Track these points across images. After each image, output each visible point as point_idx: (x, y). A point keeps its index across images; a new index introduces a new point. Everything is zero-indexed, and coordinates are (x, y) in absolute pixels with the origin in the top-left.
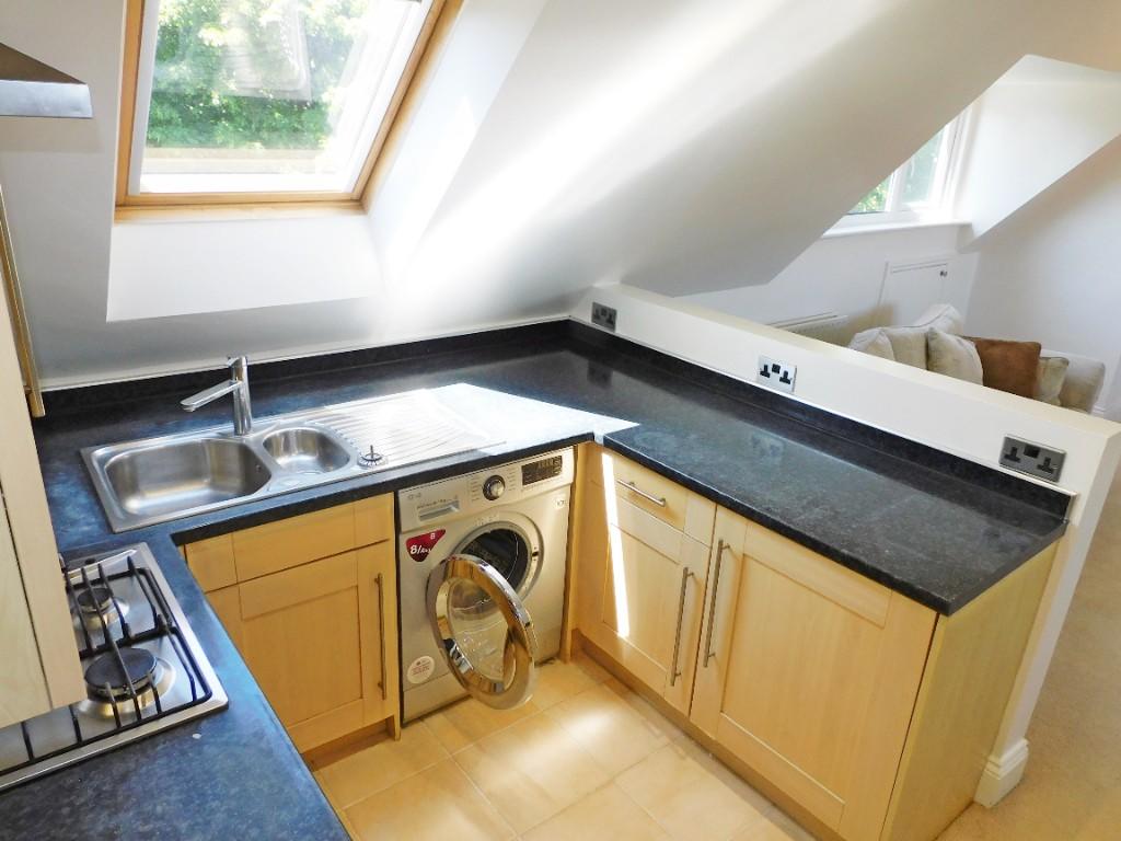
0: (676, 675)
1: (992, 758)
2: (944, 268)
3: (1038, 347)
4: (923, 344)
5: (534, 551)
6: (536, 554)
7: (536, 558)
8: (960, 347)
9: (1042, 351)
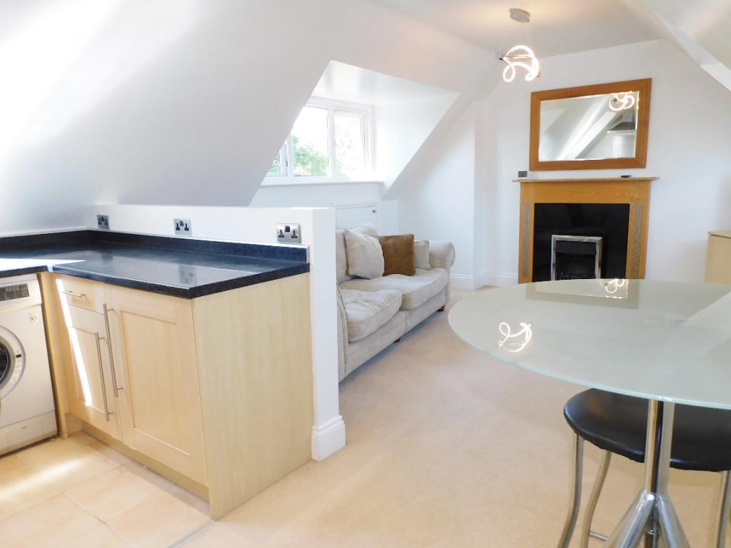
0: (108, 414)
1: (314, 427)
2: (374, 208)
3: (412, 237)
4: (342, 238)
5: (16, 354)
6: (19, 356)
7: (20, 358)
8: (366, 239)
9: (415, 238)
